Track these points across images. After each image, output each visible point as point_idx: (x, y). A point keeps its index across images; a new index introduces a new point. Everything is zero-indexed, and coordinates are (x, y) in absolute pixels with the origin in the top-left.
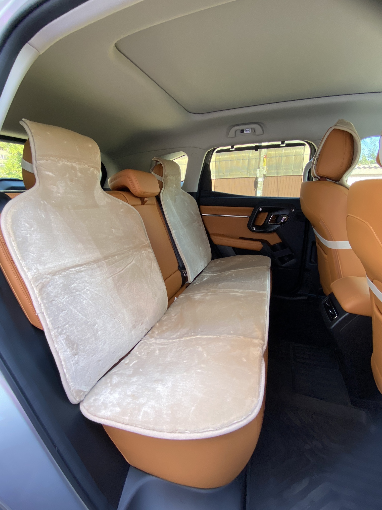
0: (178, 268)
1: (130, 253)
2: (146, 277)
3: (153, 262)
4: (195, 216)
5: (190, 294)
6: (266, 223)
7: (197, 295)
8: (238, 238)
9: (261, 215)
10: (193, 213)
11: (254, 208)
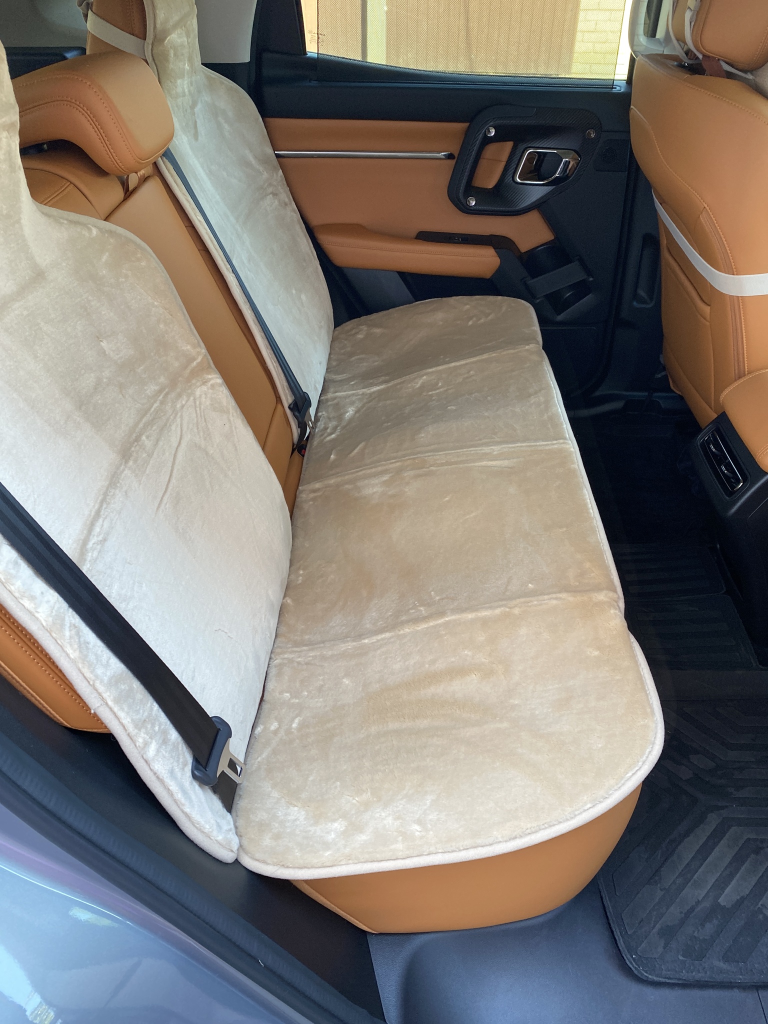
1: (168, 408)
2: (230, 473)
3: (233, 416)
4: (261, 169)
5: (339, 479)
6: (508, 179)
7: (366, 482)
8: (414, 234)
9: (491, 151)
10: (251, 158)
11: (467, 124)
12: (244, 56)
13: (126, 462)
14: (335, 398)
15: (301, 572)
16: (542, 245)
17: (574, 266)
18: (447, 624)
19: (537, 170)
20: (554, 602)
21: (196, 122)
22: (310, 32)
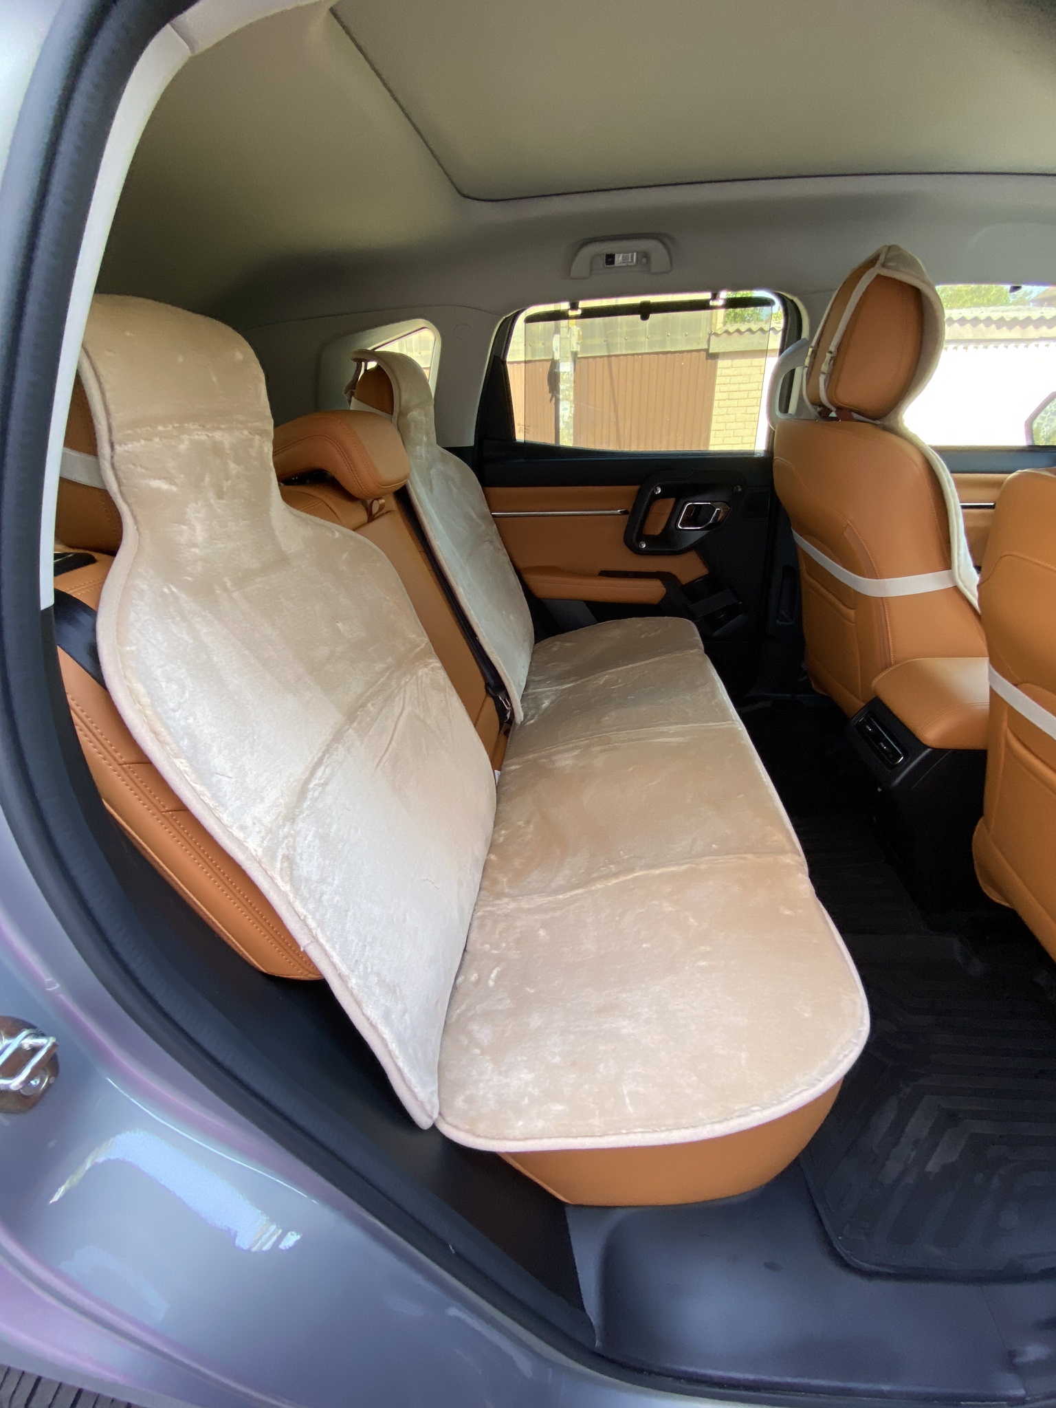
0: (487, 691)
1: (393, 683)
2: (444, 741)
3: (449, 693)
4: (480, 522)
5: (536, 755)
6: (672, 527)
7: (560, 756)
8: (597, 572)
9: (658, 505)
10: (472, 513)
11: (639, 486)
12: (470, 441)
13: (351, 723)
14: (533, 694)
15: (503, 832)
16: (699, 578)
17: (727, 593)
18: (635, 879)
19: (695, 517)
20: (741, 861)
21: (431, 481)
22: (519, 425)
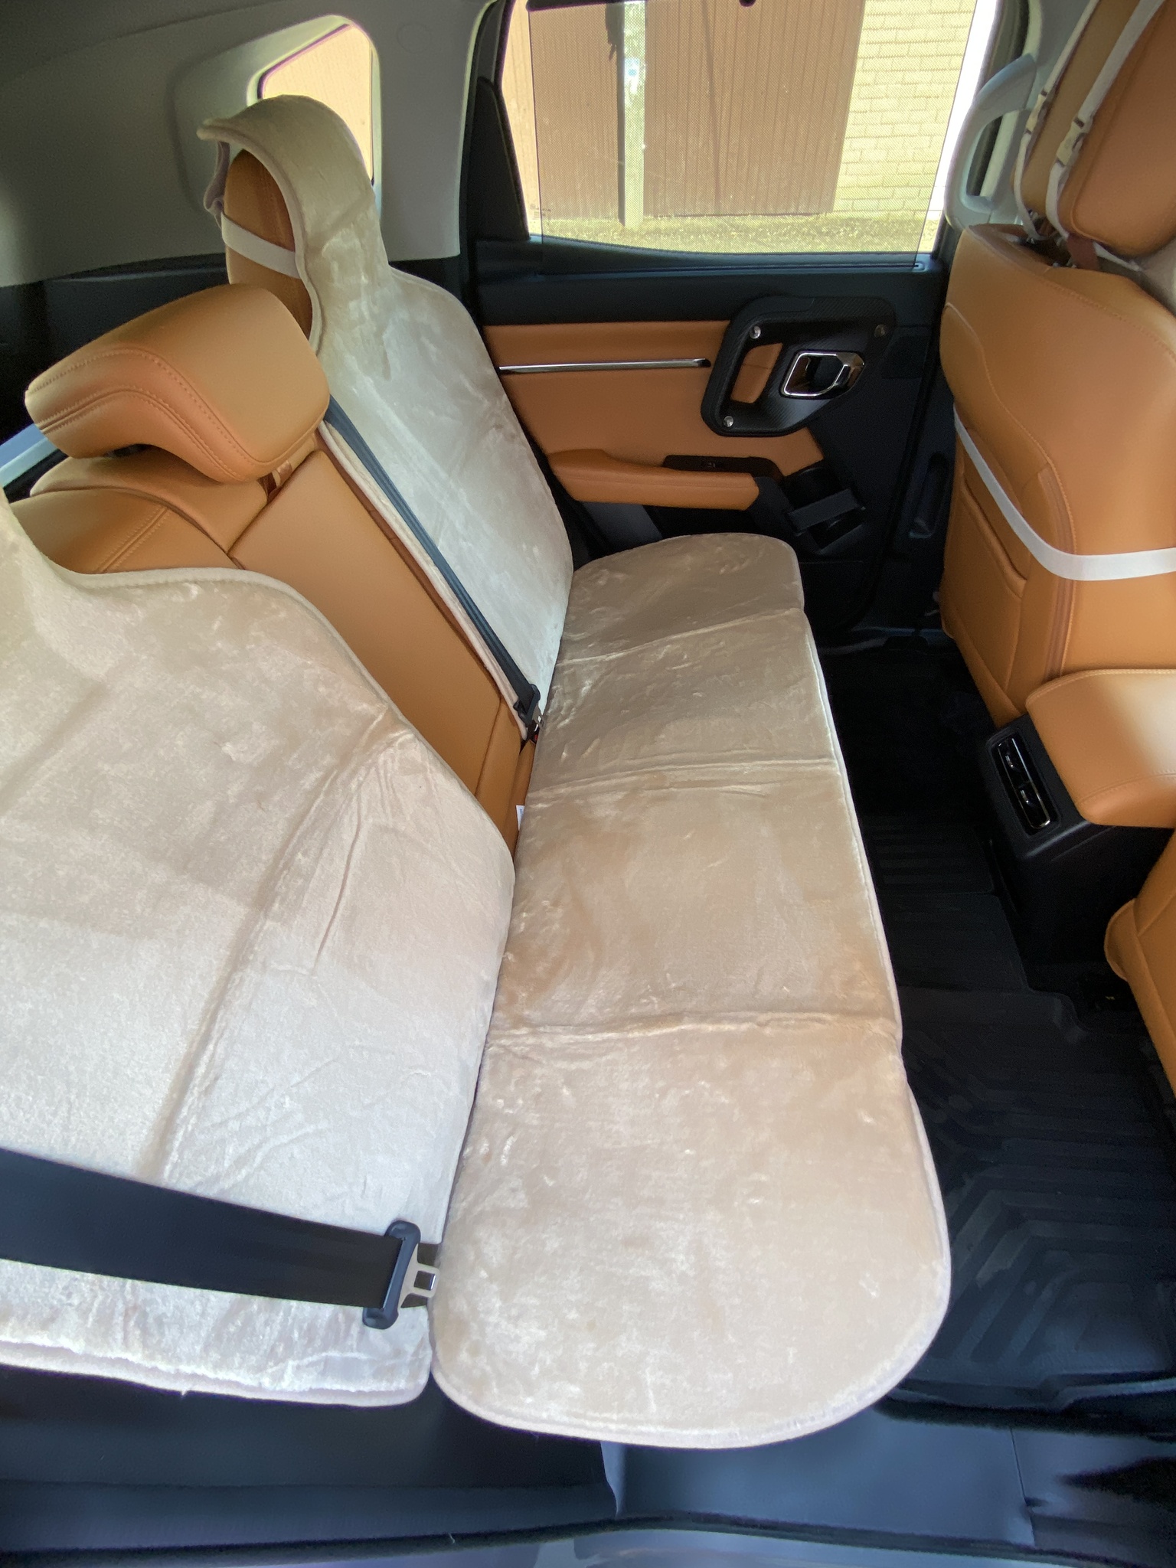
1: (338, 797)
2: (429, 845)
4: (480, 396)
5: (570, 790)
6: (774, 393)
8: (661, 458)
9: (754, 354)
10: (467, 385)
11: (726, 323)
12: (453, 248)
13: (267, 909)
14: (571, 666)
15: (524, 915)
16: (808, 467)
17: (846, 493)
19: (810, 377)
20: (818, 1026)
